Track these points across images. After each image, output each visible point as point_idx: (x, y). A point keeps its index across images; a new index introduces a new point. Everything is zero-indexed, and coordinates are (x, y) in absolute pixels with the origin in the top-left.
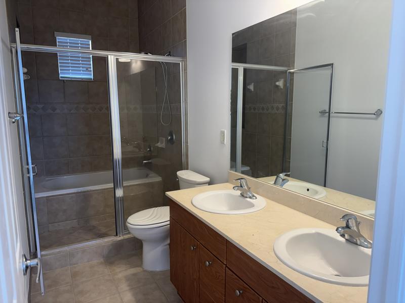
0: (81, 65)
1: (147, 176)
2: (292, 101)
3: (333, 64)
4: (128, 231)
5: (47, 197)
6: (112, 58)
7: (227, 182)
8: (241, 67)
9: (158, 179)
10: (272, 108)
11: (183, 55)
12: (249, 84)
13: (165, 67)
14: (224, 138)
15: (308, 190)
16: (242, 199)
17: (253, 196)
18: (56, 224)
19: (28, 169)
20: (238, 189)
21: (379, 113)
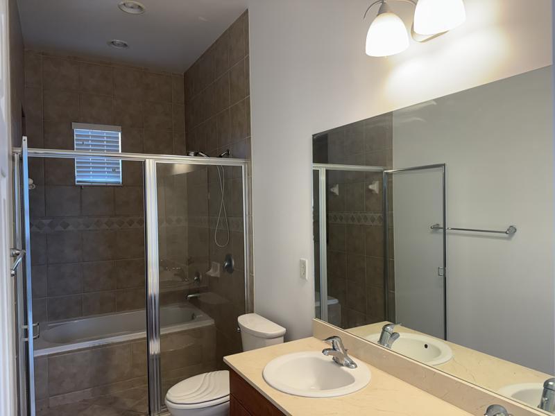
0: (106, 165)
1: (193, 318)
2: (392, 210)
3: (444, 165)
4: (166, 407)
5: (49, 355)
6: (151, 163)
7: (311, 335)
8: (322, 169)
9: (209, 322)
10: (366, 218)
11: (247, 156)
12: (332, 187)
13: (221, 172)
14: (305, 272)
15: (426, 346)
16: (335, 366)
17: (352, 363)
18: (60, 397)
19: (26, 331)
20: (329, 354)
21: (511, 231)
